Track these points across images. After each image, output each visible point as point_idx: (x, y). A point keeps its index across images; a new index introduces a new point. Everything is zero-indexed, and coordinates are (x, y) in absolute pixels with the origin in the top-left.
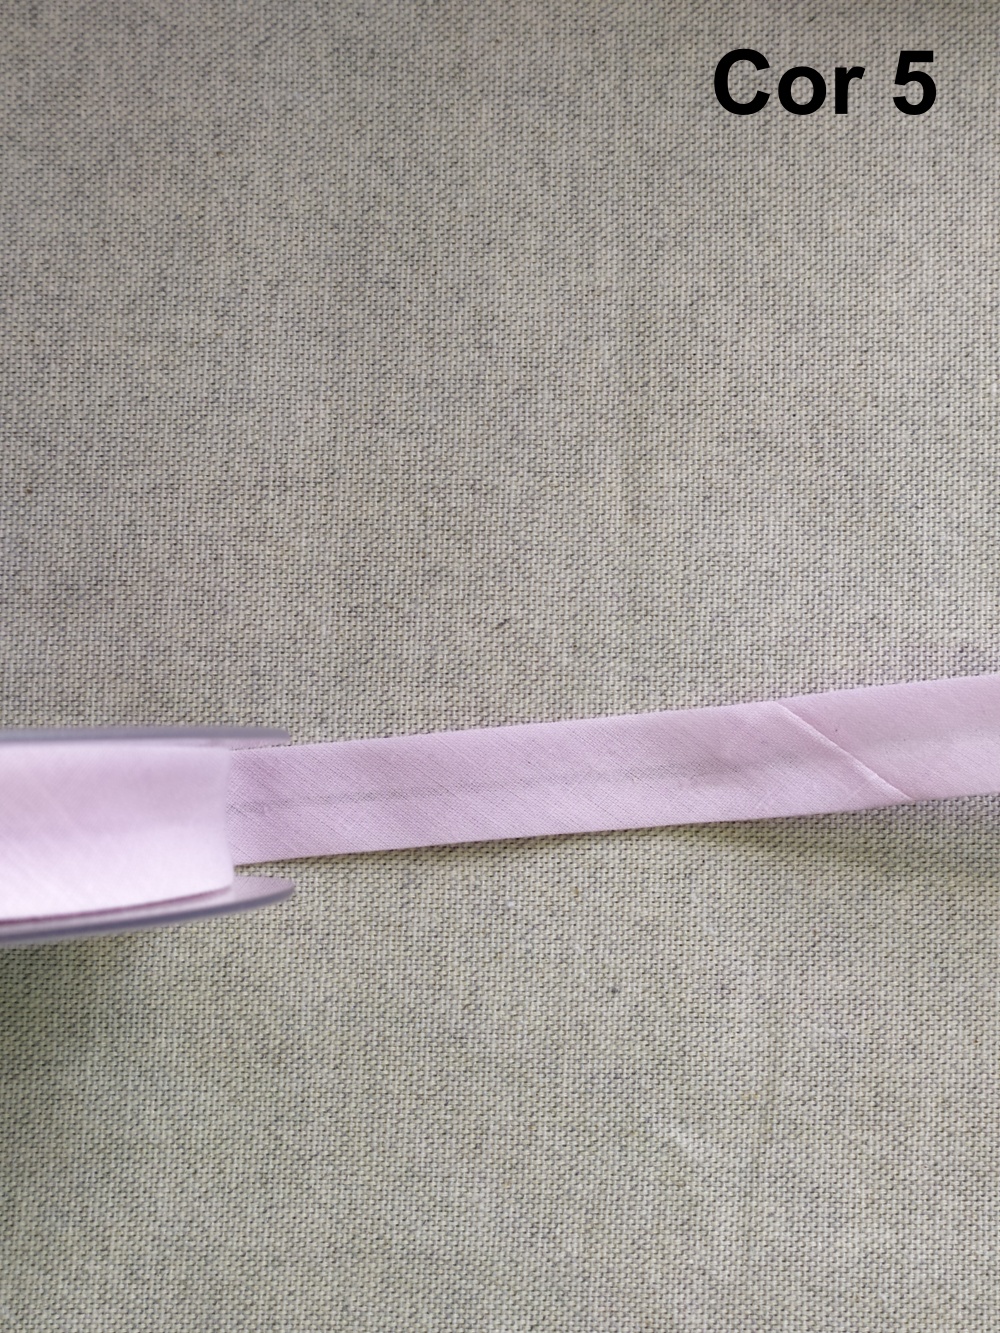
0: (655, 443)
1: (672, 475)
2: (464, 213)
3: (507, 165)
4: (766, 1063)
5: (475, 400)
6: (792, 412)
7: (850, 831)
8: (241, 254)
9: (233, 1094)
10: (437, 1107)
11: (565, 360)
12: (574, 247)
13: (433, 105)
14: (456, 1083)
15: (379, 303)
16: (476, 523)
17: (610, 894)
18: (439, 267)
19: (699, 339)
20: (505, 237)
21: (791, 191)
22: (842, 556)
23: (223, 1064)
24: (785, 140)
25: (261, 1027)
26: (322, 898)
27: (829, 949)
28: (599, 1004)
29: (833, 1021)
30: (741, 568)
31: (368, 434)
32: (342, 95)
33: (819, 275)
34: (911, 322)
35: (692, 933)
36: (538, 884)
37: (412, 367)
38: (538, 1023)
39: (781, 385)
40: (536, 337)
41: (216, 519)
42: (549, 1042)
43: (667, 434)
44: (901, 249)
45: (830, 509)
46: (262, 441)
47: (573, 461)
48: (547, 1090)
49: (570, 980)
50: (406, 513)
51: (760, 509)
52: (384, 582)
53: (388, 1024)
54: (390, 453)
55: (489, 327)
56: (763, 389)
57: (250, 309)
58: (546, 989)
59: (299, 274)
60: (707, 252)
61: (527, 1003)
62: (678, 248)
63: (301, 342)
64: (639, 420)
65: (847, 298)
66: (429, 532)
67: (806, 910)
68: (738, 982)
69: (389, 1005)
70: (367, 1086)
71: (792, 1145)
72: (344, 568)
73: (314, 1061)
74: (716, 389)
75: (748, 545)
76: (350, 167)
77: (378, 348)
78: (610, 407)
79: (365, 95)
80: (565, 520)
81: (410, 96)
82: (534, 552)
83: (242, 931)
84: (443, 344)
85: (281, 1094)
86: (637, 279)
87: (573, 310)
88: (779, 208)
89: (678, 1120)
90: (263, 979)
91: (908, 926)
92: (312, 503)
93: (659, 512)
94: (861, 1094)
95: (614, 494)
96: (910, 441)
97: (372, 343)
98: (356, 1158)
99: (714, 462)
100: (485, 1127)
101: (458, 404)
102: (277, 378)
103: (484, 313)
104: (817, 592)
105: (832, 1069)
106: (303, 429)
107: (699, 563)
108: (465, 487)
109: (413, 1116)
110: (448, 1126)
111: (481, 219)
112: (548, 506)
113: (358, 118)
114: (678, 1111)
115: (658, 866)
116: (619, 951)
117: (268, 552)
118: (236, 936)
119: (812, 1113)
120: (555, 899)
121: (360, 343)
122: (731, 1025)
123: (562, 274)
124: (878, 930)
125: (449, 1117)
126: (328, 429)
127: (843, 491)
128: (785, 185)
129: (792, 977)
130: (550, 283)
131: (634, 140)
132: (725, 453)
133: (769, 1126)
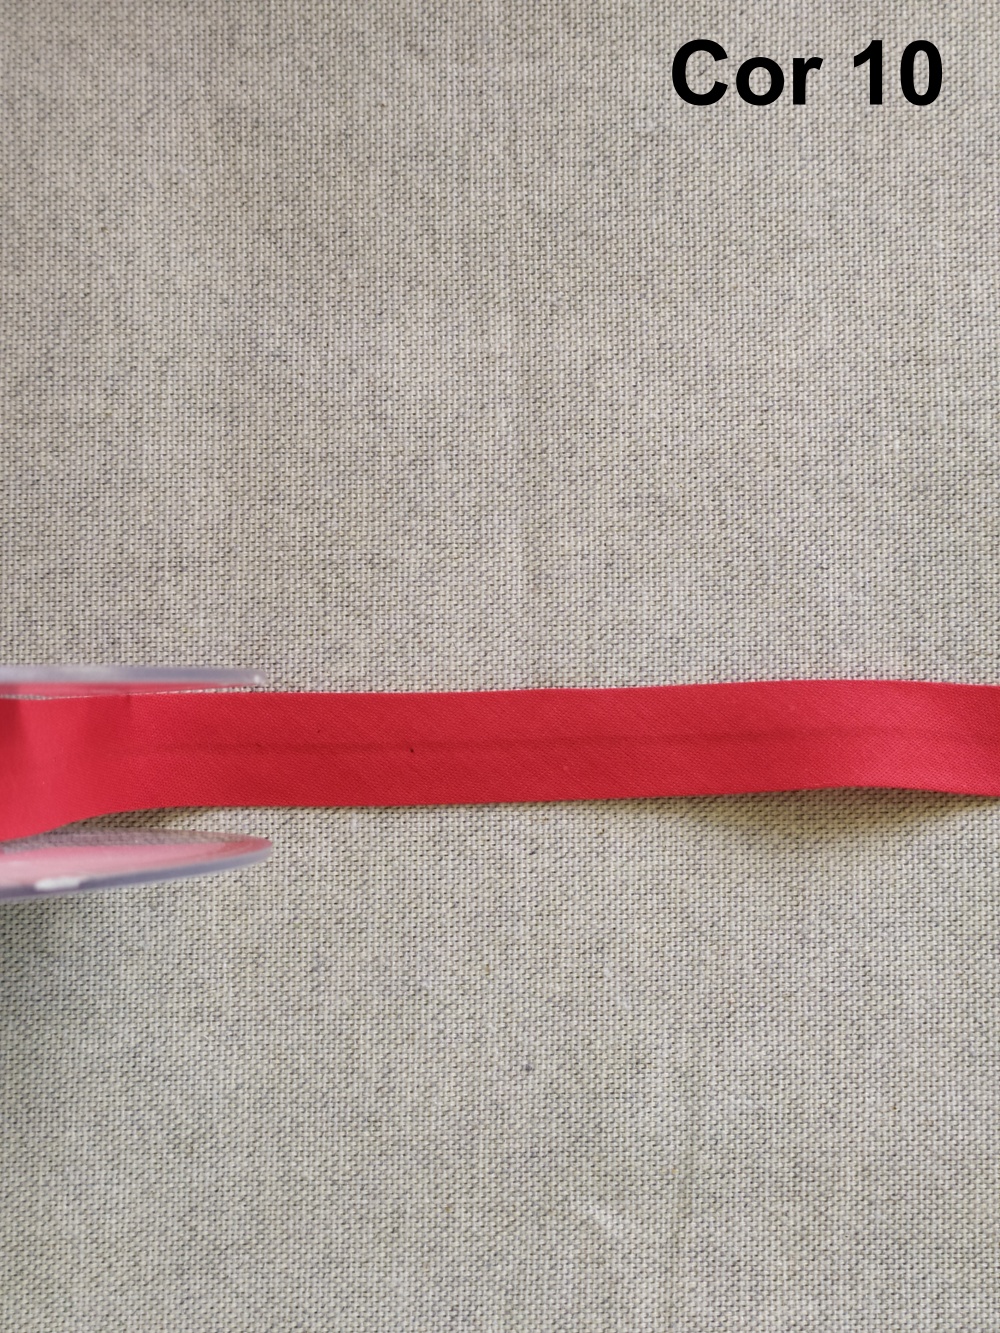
0: (555, 511)
1: (573, 543)
2: (355, 284)
3: (396, 233)
4: (683, 1137)
5: (371, 473)
6: (693, 475)
7: (764, 899)
8: (129, 331)
9: (146, 1186)
10: (353, 1192)
11: (461, 429)
12: (467, 314)
13: (320, 174)
14: (371, 1167)
15: (271, 377)
16: (375, 599)
17: (522, 971)
18: (331, 339)
19: (597, 403)
20: (396, 307)
21: (685, 249)
22: (748, 620)
23: (135, 1156)
24: (679, 198)
25: (172, 1117)
26: (231, 984)
27: (745, 1019)
28: (513, 1082)
29: (750, 1092)
30: (645, 636)
31: (263, 511)
32: (227, 166)
33: (716, 335)
34: (812, 379)
35: (605, 1008)
36: (449, 963)
37: (306, 441)
38: (452, 1104)
39: (681, 447)
40: (431, 406)
41: (112, 602)
42: (464, 1123)
43: (567, 501)
44: (799, 306)
45: (735, 573)
46: (156, 522)
47: (472, 531)
48: (463, 1171)
49: (483, 1059)
50: (304, 590)
51: (663, 574)
52: (284, 661)
53: (301, 1110)
54: (286, 530)
55: (384, 398)
56: (663, 452)
57: (140, 387)
58: (459, 1069)
59: (188, 350)
60: (602, 315)
61: (440, 1084)
62: (573, 312)
63: (193, 419)
64: (538, 488)
65: (746, 357)
66: (328, 608)
67: (720, 981)
68: (653, 1056)
69: (302, 1090)
70: (281, 1174)
71: (712, 1219)
72: (243, 648)
73: (227, 1149)
74: (615, 453)
75: (652, 612)
76: (238, 241)
77: (271, 423)
78: (509, 475)
79: (250, 166)
80: (466, 592)
81: (296, 165)
82: (436, 626)
83: (151, 1020)
84: (337, 417)
85: (195, 1184)
86: (532, 344)
87: (468, 378)
88: (674, 267)
89: (596, 1197)
90: (174, 1068)
91: (824, 994)
92: (209, 582)
93: (561, 581)
94: (780, 1165)
95: (514, 564)
96: (813, 500)
97: (265, 418)
98: (272, 1246)
99: (616, 528)
100: (402, 1210)
101: (353, 477)
102: (169, 457)
103: (378, 384)
104: (723, 657)
105: (750, 1141)
106: (198, 508)
107: (603, 632)
108: (364, 561)
109: (328, 1203)
110: (364, 1211)
111: (372, 289)
112: (448, 578)
113: (245, 189)
114: (596, 1189)
115: (569, 941)
116: (532, 1029)
117: (166, 635)
118: (145, 1025)
119: (731, 1186)
120: (467, 978)
121: (253, 418)
122: (647, 1099)
123: (456, 341)
124: (793, 999)
125: (365, 1202)
126: (223, 507)
127: (747, 553)
128: (679, 243)
129: (708, 1049)
130: (443, 351)
131: (525, 202)
132: (627, 519)
133: (688, 1200)
